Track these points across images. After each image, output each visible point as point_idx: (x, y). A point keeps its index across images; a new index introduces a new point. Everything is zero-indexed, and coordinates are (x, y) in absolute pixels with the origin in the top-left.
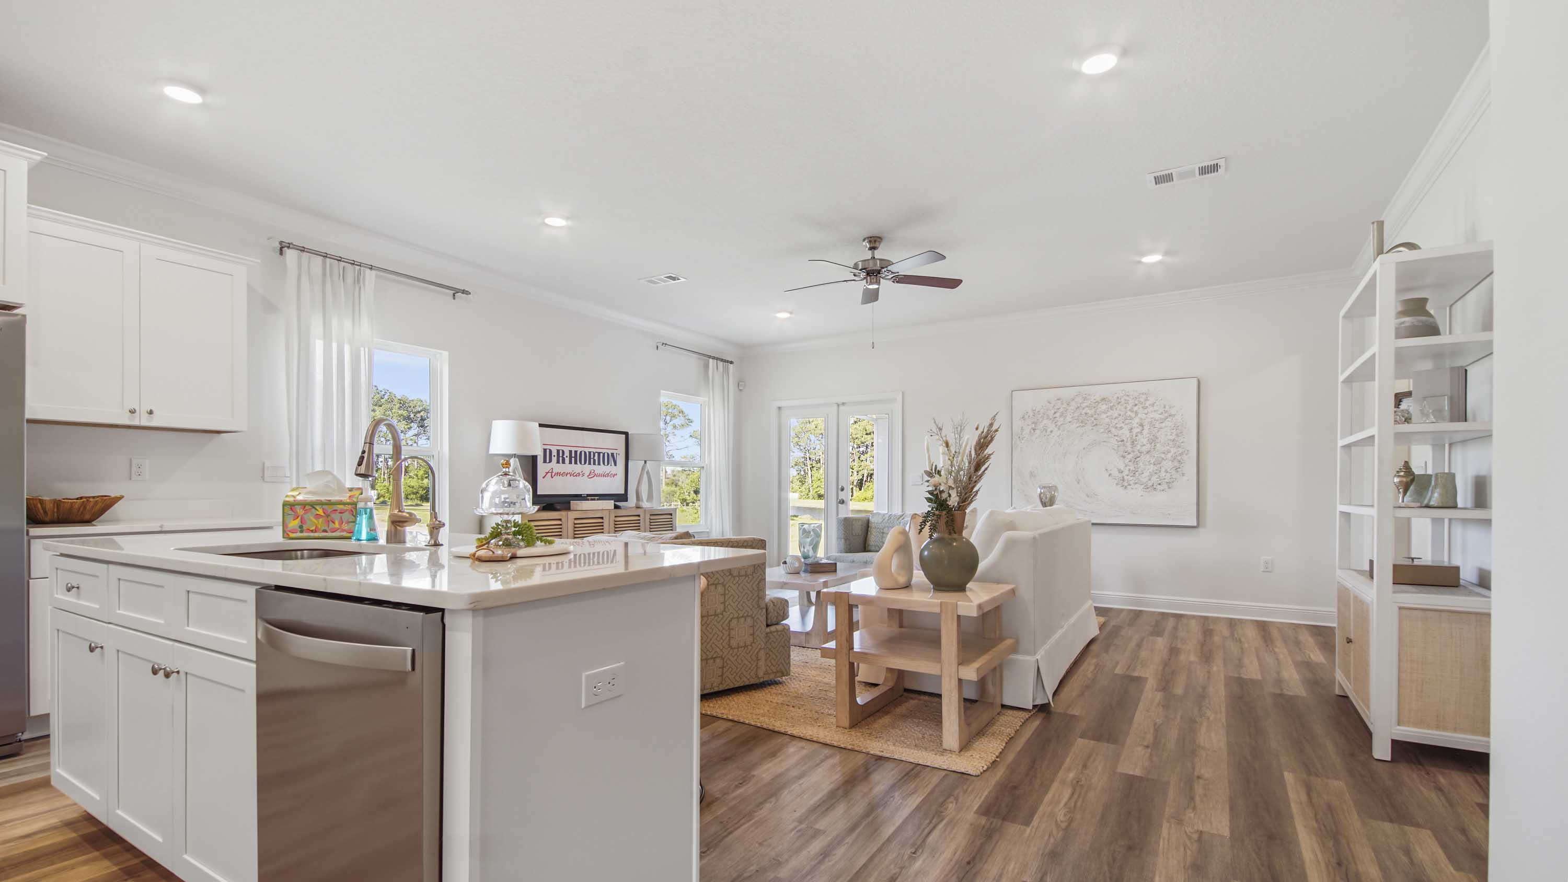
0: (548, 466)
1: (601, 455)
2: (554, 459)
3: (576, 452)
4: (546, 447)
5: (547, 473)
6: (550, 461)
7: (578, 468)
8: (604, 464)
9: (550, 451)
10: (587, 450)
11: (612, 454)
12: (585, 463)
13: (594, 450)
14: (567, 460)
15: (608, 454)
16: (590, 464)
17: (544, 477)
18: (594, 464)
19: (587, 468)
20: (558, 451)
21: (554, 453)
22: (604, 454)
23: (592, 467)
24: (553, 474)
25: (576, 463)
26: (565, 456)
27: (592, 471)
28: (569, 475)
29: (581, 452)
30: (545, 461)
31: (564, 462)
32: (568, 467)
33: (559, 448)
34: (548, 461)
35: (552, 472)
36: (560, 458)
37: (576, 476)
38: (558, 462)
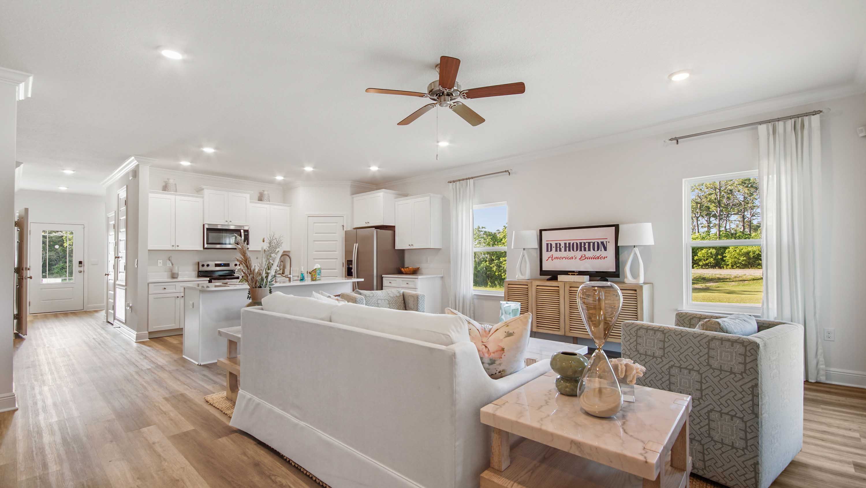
0: (550, 254)
1: (592, 244)
2: (554, 249)
3: (569, 244)
4: (548, 242)
5: (549, 258)
6: (551, 250)
7: (572, 254)
8: (594, 250)
9: (551, 244)
10: (578, 242)
11: (602, 243)
12: (577, 250)
13: (585, 241)
14: (563, 249)
15: (598, 243)
16: (581, 250)
17: (547, 260)
18: (585, 250)
19: (579, 254)
20: (556, 244)
21: (554, 245)
22: (594, 243)
23: (583, 252)
24: (553, 258)
25: (569, 250)
26: (561, 247)
27: (584, 255)
28: (564, 259)
29: (573, 244)
30: (547, 251)
31: (560, 250)
32: (563, 254)
33: (556, 242)
34: (549, 250)
35: (552, 257)
36: (558, 248)
37: (570, 259)
38: (556, 251)
